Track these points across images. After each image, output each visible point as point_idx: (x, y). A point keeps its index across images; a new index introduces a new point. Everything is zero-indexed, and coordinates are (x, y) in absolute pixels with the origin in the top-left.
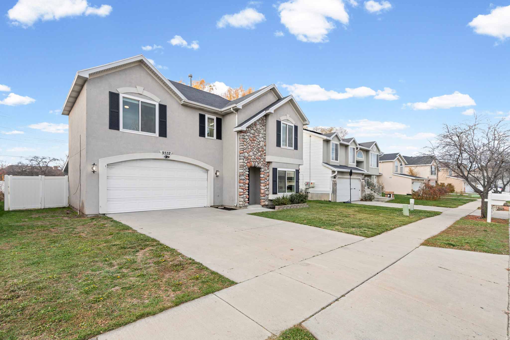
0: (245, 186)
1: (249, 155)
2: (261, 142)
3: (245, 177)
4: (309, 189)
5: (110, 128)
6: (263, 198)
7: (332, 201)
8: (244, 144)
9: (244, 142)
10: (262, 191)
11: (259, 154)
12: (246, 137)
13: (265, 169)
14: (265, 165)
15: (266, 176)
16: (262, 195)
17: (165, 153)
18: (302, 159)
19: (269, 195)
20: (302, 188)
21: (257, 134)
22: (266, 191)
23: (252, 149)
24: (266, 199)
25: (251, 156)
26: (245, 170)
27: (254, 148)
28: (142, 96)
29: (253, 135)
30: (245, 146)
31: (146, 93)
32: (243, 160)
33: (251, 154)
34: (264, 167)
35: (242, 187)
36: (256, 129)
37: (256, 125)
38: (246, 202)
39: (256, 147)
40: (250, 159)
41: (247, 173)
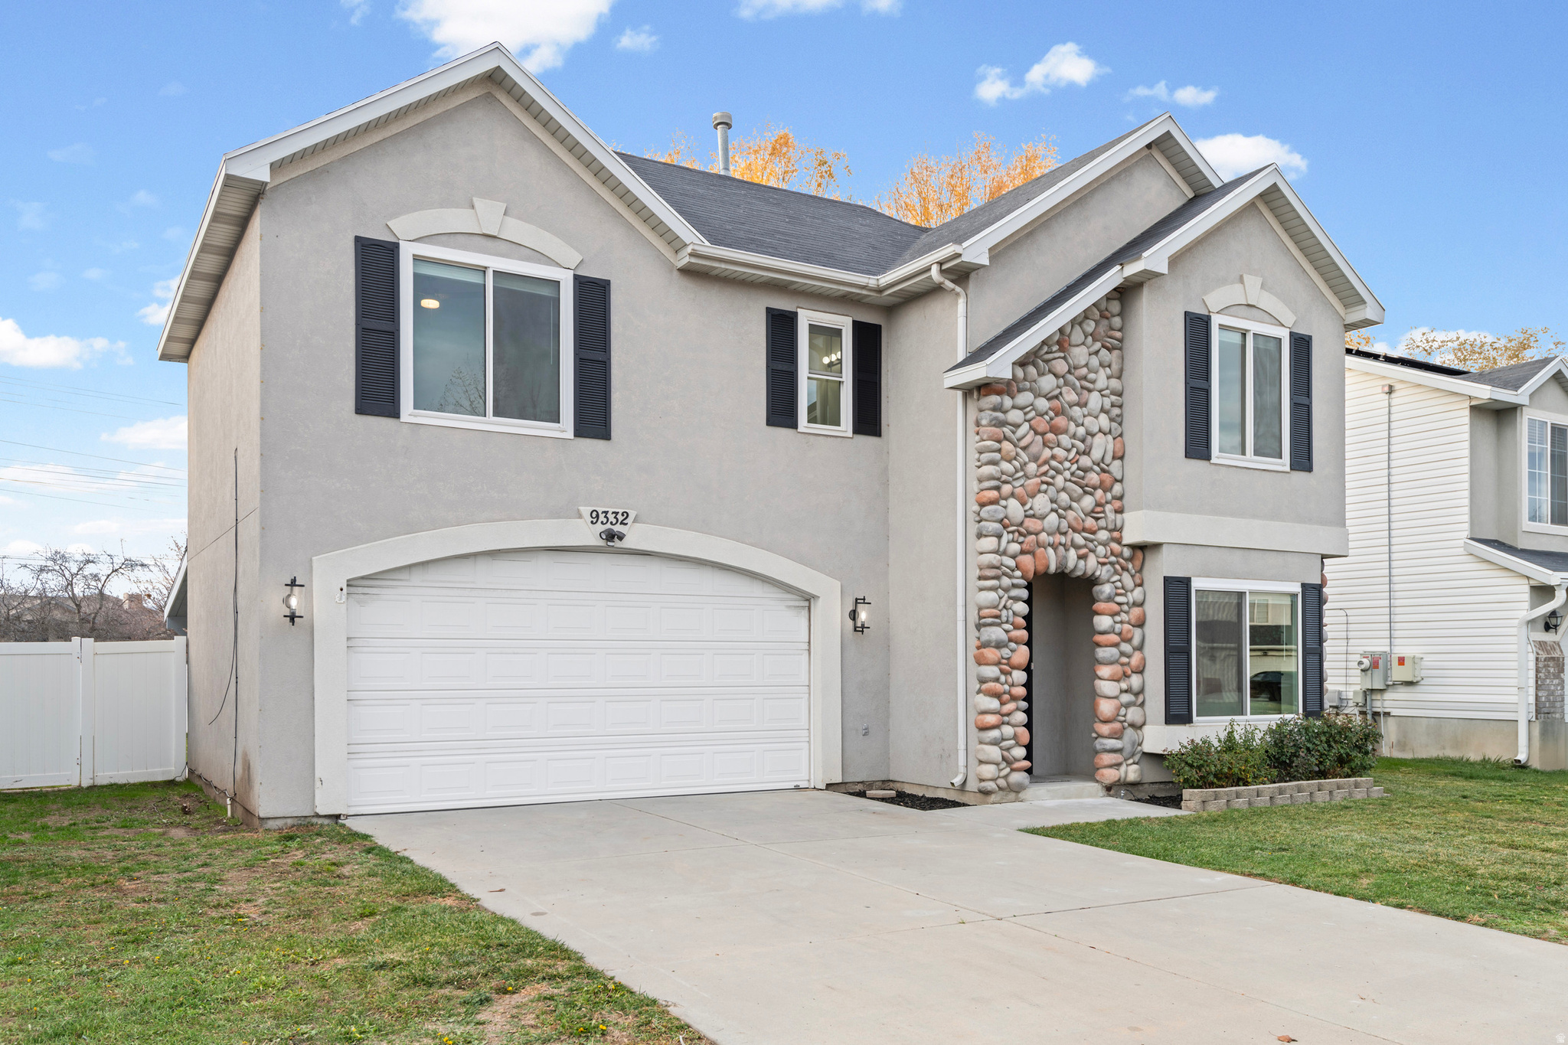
0: (1010, 680)
1: (1031, 512)
2: (1099, 439)
3: (1007, 631)
4: (1388, 696)
5: (360, 410)
6: (1108, 747)
7: (1535, 764)
8: (999, 451)
9: (999, 442)
10: (1106, 708)
11: (1088, 502)
12: (1015, 416)
13: (1119, 584)
14: (1118, 562)
15: (1129, 623)
16: (1105, 729)
17: (602, 518)
18: (1341, 522)
19: (1146, 728)
20: (1342, 688)
21: (1072, 397)
22: (1127, 706)
23: (1044, 478)
24: (1128, 749)
25: (1043, 518)
26: (1006, 590)
27: (1058, 472)
28: (498, 243)
29: (1049, 399)
30: (1010, 462)
31: (515, 230)
32: (999, 537)
33: (1041, 503)
34: (1116, 573)
35: (996, 686)
36: (1068, 371)
37: (1066, 345)
38: (1014, 765)
39: (1066, 464)
40: (1038, 534)
41: (1017, 607)
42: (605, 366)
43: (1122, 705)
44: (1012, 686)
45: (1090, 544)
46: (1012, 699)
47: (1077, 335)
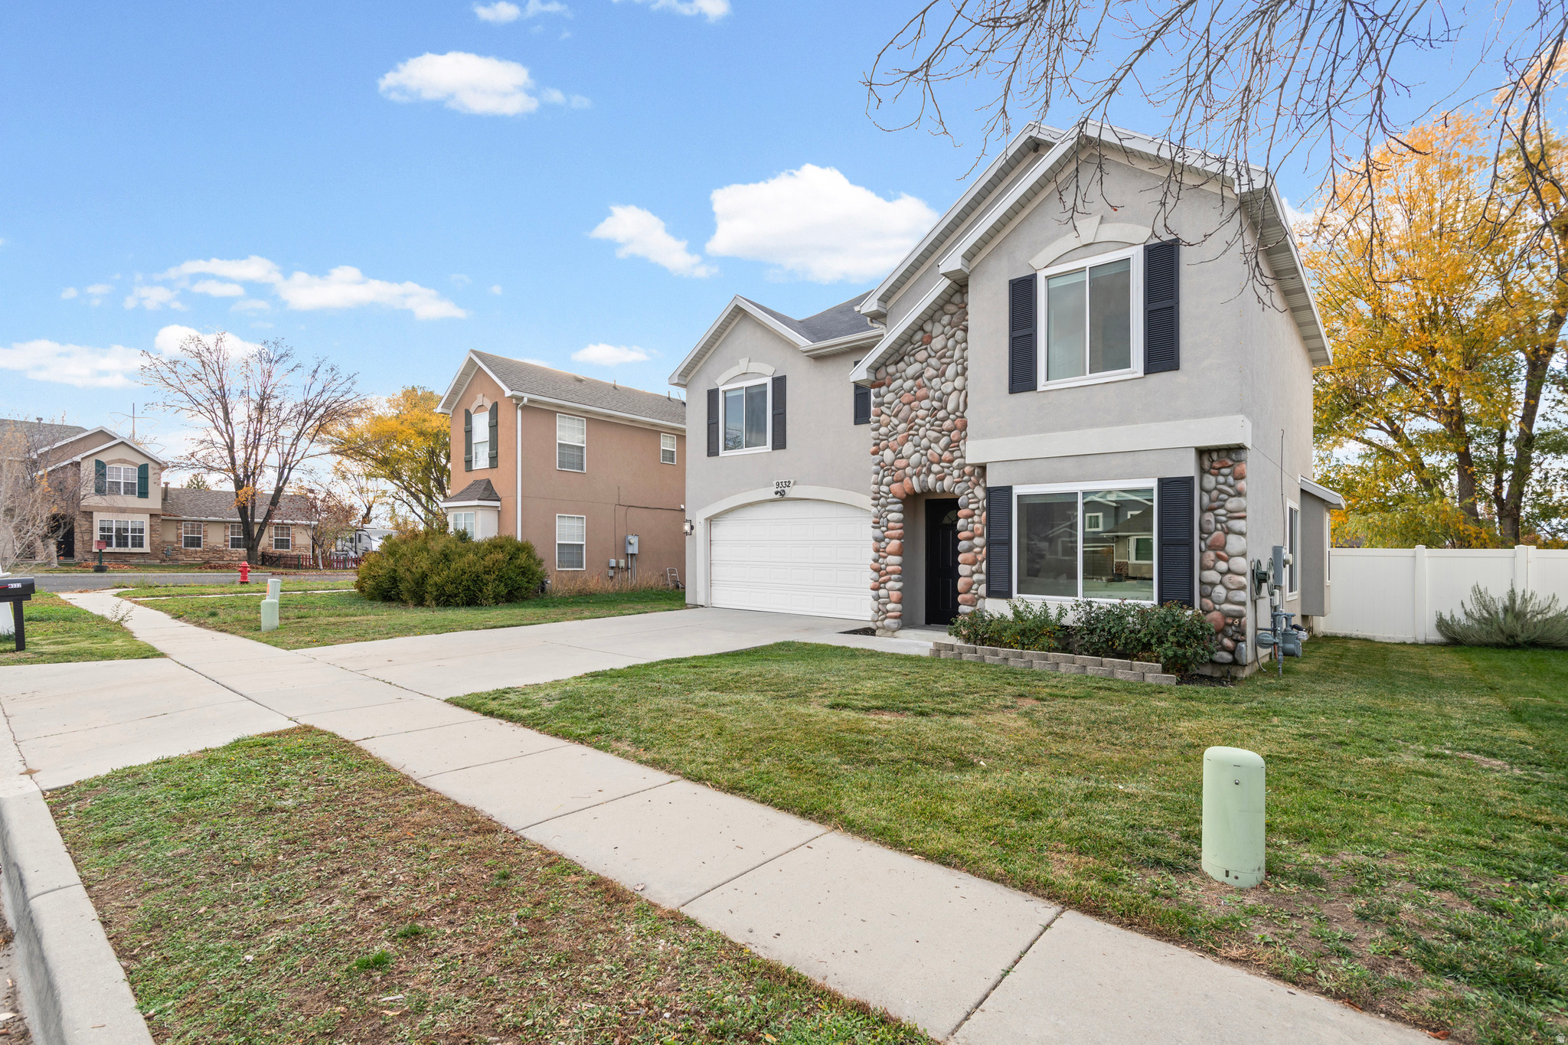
0: (885, 561)
1: (900, 455)
3: (883, 532)
5: (709, 455)
8: (879, 421)
9: (880, 416)
10: (962, 582)
12: (889, 397)
15: (978, 522)
17: (780, 485)
22: (980, 581)
23: (911, 432)
25: (909, 458)
26: (883, 506)
27: (920, 426)
28: (746, 375)
30: (886, 426)
31: (752, 367)
32: (878, 474)
33: (908, 448)
34: (969, 488)
35: (876, 565)
36: (930, 356)
37: (928, 339)
38: (889, 614)
39: (928, 419)
40: (904, 468)
41: (890, 516)
42: (784, 414)
43: (974, 583)
44: (887, 565)
45: (946, 470)
46: (887, 573)
47: (937, 329)
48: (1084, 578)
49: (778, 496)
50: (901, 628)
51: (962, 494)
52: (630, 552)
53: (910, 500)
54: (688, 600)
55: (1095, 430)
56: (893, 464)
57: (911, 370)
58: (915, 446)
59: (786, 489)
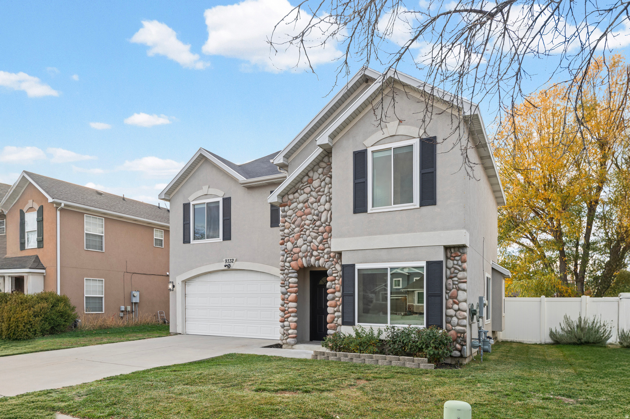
0: (288, 306)
1: (296, 246)
3: (287, 289)
5: (184, 242)
6: (330, 333)
8: (284, 226)
9: (285, 223)
10: (330, 317)
12: (290, 213)
15: (338, 284)
22: (339, 317)
23: (302, 233)
26: (287, 274)
27: (307, 229)
28: (208, 196)
30: (288, 229)
31: (211, 191)
32: (284, 256)
33: (300, 242)
34: (333, 265)
35: (283, 308)
36: (312, 191)
37: (311, 181)
38: (289, 336)
39: (311, 226)
40: (298, 253)
41: (291, 280)
42: (230, 219)
43: (335, 317)
44: (289, 308)
45: (321, 255)
46: (289, 313)
47: (316, 176)
48: (391, 314)
49: (226, 268)
50: (296, 343)
51: (329, 268)
52: (134, 301)
53: (301, 271)
54: (171, 330)
55: (396, 235)
56: (292, 251)
57: (303, 197)
58: (304, 241)
59: (231, 264)
